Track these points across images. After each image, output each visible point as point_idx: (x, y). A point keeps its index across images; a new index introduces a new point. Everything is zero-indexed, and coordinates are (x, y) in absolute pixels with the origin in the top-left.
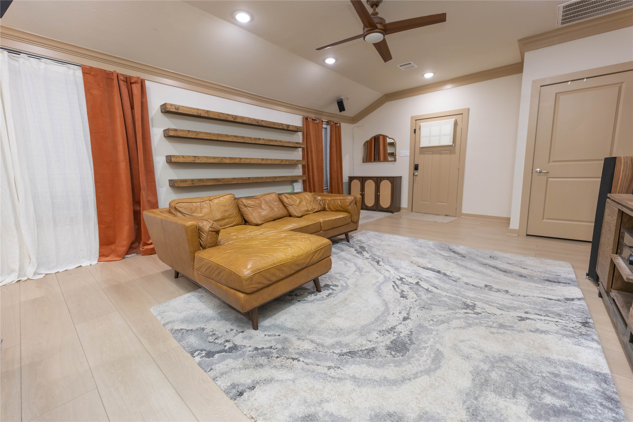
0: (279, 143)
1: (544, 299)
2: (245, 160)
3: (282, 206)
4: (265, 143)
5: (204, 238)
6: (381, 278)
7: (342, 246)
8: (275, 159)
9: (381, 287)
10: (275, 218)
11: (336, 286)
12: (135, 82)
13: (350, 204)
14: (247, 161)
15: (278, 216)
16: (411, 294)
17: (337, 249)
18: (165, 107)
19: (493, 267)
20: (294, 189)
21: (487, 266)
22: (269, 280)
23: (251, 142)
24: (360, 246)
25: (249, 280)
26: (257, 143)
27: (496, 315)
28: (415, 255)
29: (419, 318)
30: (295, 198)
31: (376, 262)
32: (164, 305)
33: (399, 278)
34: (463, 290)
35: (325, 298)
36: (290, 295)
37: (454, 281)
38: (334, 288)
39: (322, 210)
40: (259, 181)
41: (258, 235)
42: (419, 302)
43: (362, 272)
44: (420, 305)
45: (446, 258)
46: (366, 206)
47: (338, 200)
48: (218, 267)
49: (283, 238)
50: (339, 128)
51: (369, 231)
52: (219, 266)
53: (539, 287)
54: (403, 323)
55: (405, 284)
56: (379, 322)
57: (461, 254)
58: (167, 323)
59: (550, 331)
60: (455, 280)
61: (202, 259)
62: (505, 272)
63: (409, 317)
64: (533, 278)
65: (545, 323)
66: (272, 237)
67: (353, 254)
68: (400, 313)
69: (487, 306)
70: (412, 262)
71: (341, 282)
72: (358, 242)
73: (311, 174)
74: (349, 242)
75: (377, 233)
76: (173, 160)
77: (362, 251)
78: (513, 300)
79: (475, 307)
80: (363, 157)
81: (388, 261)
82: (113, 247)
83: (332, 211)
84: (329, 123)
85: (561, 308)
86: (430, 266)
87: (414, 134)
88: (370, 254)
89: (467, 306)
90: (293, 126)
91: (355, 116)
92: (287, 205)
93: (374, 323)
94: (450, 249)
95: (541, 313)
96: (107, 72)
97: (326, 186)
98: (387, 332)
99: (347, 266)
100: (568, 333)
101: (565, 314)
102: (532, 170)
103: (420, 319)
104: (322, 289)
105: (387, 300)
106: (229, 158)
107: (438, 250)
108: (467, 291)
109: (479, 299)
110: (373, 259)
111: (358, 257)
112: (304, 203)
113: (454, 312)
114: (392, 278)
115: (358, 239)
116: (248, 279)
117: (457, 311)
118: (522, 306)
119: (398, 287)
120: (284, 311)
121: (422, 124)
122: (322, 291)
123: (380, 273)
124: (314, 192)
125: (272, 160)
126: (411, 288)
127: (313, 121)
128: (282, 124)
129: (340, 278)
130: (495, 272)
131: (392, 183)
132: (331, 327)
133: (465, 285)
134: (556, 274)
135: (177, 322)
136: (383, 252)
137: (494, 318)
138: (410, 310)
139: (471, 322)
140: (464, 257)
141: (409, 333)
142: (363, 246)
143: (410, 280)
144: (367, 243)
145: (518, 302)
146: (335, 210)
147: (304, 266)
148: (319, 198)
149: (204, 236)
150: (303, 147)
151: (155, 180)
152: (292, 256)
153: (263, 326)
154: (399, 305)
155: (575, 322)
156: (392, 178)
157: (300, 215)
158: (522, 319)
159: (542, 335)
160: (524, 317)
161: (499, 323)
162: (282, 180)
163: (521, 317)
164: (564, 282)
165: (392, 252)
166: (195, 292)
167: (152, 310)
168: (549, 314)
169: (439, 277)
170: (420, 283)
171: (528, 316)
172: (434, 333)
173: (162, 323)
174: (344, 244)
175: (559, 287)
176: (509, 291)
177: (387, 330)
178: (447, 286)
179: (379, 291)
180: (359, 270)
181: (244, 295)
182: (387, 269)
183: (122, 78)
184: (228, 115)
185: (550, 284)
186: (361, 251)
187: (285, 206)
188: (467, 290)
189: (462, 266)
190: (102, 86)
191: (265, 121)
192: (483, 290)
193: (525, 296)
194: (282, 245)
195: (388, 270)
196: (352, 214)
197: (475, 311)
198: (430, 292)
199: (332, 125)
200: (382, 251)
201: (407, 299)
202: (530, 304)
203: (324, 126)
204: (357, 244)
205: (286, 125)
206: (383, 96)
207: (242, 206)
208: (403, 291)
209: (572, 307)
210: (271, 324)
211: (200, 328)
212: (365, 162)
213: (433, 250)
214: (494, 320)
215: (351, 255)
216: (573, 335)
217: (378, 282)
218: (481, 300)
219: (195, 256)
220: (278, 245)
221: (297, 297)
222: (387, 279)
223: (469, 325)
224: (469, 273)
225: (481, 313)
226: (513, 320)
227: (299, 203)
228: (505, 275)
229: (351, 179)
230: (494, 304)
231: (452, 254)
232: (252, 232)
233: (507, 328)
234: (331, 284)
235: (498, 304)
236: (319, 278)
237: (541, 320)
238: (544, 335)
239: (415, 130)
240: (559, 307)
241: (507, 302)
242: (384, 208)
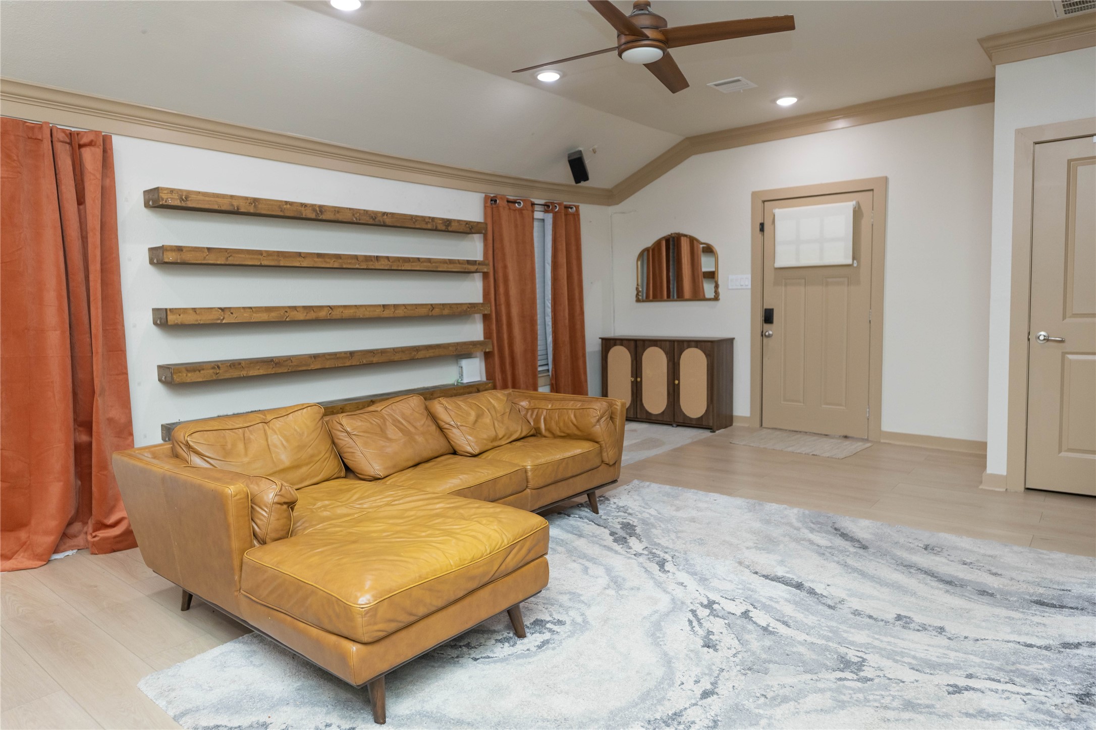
0: (425, 264)
1: (1018, 646)
2: (341, 310)
3: (433, 428)
4: (391, 266)
5: (262, 517)
6: (664, 603)
7: (579, 523)
8: (416, 305)
9: (663, 624)
10: (417, 460)
11: (560, 623)
12: (91, 144)
13: (598, 421)
14: (347, 313)
15: (426, 454)
16: (728, 640)
17: (568, 532)
18: (156, 196)
19: (926, 573)
20: (461, 375)
21: (912, 570)
22: (411, 614)
23: (357, 266)
24: (622, 523)
25: (369, 614)
26: (373, 267)
27: (903, 682)
28: (750, 544)
29: (736, 691)
30: (466, 408)
31: (657, 563)
32: (169, 674)
33: (706, 602)
34: (846, 628)
35: (535, 652)
36: (455, 645)
37: (830, 607)
38: (555, 628)
39: (531, 433)
40: (375, 360)
41: (380, 507)
42: (743, 658)
43: (621, 589)
44: (742, 662)
45: (821, 552)
46: (647, 412)
47: (570, 411)
48: (299, 585)
49: (438, 516)
50: (576, 215)
51: (648, 483)
52: (302, 584)
53: (1013, 618)
54: (700, 703)
55: (718, 616)
56: (648, 703)
57: (858, 541)
58: (183, 714)
59: (1005, 715)
60: (833, 605)
61: (259, 569)
62: (949, 582)
63: (716, 690)
64: (1008, 597)
65: (1001, 698)
66: (412, 513)
67: (605, 543)
68: (697, 682)
69: (889, 663)
70: (740, 563)
71: (572, 613)
72: (620, 514)
73: (505, 336)
74: (597, 513)
75: (667, 488)
76: (172, 319)
77: (628, 537)
78: (948, 648)
79: (864, 665)
80: (637, 289)
81: (687, 560)
82: (23, 535)
83: (555, 436)
84: (548, 206)
85: (1046, 665)
86: (780, 572)
87: (760, 235)
88: (645, 544)
89: (845, 664)
90: (459, 221)
91: (617, 186)
92: (447, 426)
93: (637, 704)
94: (836, 529)
95: (1001, 676)
96: (27, 126)
97: (543, 362)
98: (664, 722)
99: (587, 574)
100: (1041, 717)
101: (1049, 678)
102: (1029, 333)
103: (739, 694)
104: (527, 630)
105: (672, 654)
106: (305, 307)
107: (806, 531)
108: (852, 630)
109: (875, 647)
110: (651, 556)
111: (616, 552)
112: (487, 420)
113: (815, 677)
114: (688, 602)
115: (621, 504)
116: (367, 612)
117: (821, 675)
118: (964, 661)
119: (700, 624)
120: (441, 683)
121: (777, 211)
122: (528, 635)
123: (664, 591)
124: (514, 386)
125: (409, 308)
126: (729, 625)
127: (510, 204)
128: (433, 219)
129: (570, 604)
130: (926, 584)
131: (709, 355)
132: (545, 716)
133: (852, 616)
134: (1063, 587)
135: (205, 711)
136: (678, 538)
137: (898, 688)
138: (719, 674)
139: (845, 698)
140: (865, 548)
141: (711, 724)
142: (631, 522)
143: (730, 607)
144: (640, 516)
145: (957, 654)
146: (563, 434)
147: (486, 579)
148: (524, 403)
149: (263, 515)
150: (485, 270)
151: (126, 368)
152: (460, 559)
153: (395, 716)
154: (697, 665)
155: (1065, 693)
156: (710, 343)
157: (477, 451)
158: (956, 690)
159: (987, 722)
160: (962, 685)
161: (905, 700)
162: (432, 355)
163: (956, 686)
164: (1072, 606)
165: (699, 537)
166: (236, 643)
167: (142, 685)
168: (1016, 679)
169: (797, 599)
170: (751, 614)
171: (971, 683)
172: (763, 722)
173: (171, 713)
174: (586, 517)
175: (1059, 617)
176: (947, 628)
177: (664, 718)
178: (811, 620)
179: (655, 633)
180: (616, 583)
181: (359, 646)
182: (681, 581)
183: (61, 136)
184: (302, 205)
185: (1040, 612)
186: (625, 535)
187: (441, 429)
188: (854, 628)
189: (855, 570)
190: (15, 158)
191: (392, 214)
192: (891, 626)
193: (978, 640)
194: (437, 532)
195: (682, 584)
196: (604, 445)
197: (862, 674)
198: (771, 633)
199: (556, 212)
200: (673, 536)
201: (716, 650)
202: (983, 658)
203: (538, 215)
204: (617, 517)
205: (443, 219)
206: (684, 139)
207: (339, 433)
208: (710, 633)
209: (1070, 663)
210: (413, 711)
211: (258, 723)
212: (643, 301)
213: (795, 532)
214: (896, 693)
215: (600, 545)
216: (1050, 721)
217: (656, 612)
218: (879, 651)
219: (244, 561)
220: (428, 532)
221: (471, 652)
222: (677, 606)
223: (840, 704)
224: (868, 588)
225: (872, 680)
226: (936, 692)
227: (476, 421)
228: (947, 591)
229: (608, 344)
230: (906, 660)
231: (839, 542)
232: (367, 500)
233: (920, 710)
234: (548, 618)
235: (914, 657)
236: (521, 605)
237: (996, 691)
238: (991, 722)
239: (762, 225)
240: (1043, 662)
241: (933, 655)
242: (691, 419)
